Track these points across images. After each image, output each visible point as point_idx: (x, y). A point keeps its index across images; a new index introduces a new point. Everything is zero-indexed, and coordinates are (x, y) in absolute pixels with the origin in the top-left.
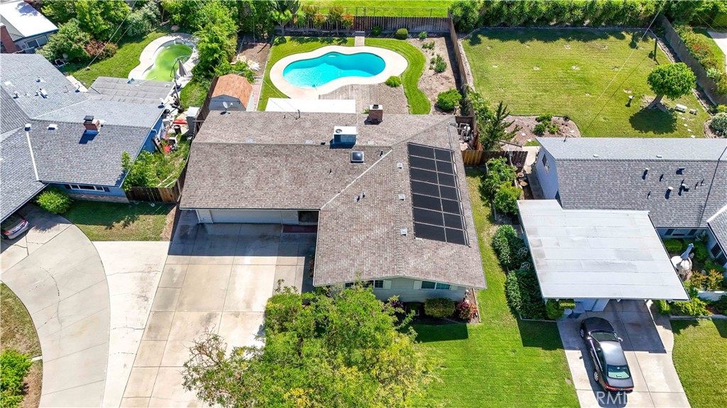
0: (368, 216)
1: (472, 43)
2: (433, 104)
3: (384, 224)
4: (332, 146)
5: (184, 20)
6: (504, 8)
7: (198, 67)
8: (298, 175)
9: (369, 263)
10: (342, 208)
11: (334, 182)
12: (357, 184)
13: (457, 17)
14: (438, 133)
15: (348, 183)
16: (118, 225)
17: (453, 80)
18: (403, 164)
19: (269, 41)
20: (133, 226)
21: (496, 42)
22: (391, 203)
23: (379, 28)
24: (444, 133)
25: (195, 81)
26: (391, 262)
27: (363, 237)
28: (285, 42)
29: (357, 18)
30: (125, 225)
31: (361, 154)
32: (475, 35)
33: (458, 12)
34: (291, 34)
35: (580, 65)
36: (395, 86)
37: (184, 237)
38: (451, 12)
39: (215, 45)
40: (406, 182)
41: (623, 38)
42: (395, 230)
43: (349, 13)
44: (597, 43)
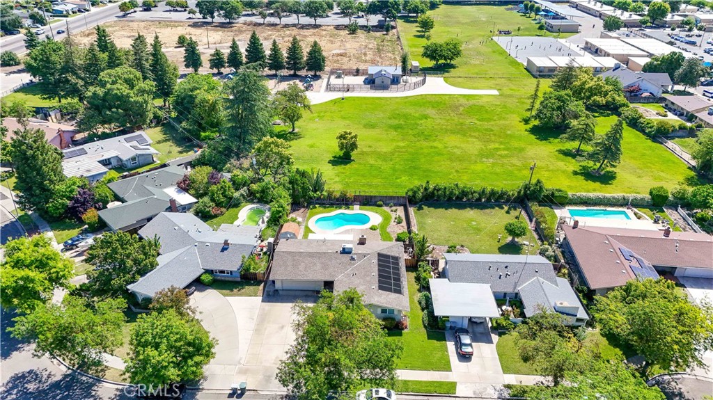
0: (357, 282)
1: (418, 210)
2: (394, 239)
4: (341, 253)
5: (261, 197)
6: (435, 192)
7: (270, 220)
8: (325, 265)
10: (345, 280)
11: (342, 269)
12: (352, 270)
13: (409, 196)
14: (394, 249)
15: (348, 269)
16: (235, 290)
17: (406, 227)
18: (375, 261)
19: (307, 207)
20: (242, 291)
21: (432, 209)
22: (368, 276)
23: (367, 201)
24: (396, 249)
25: (268, 227)
28: (316, 208)
29: (355, 196)
30: (239, 291)
31: (355, 257)
32: (420, 206)
33: (410, 193)
34: (319, 204)
35: (475, 221)
36: (375, 230)
37: (268, 295)
38: (407, 193)
39: (281, 209)
40: (376, 268)
41: (503, 208)
42: (370, 287)
43: (351, 193)
44: (488, 211)
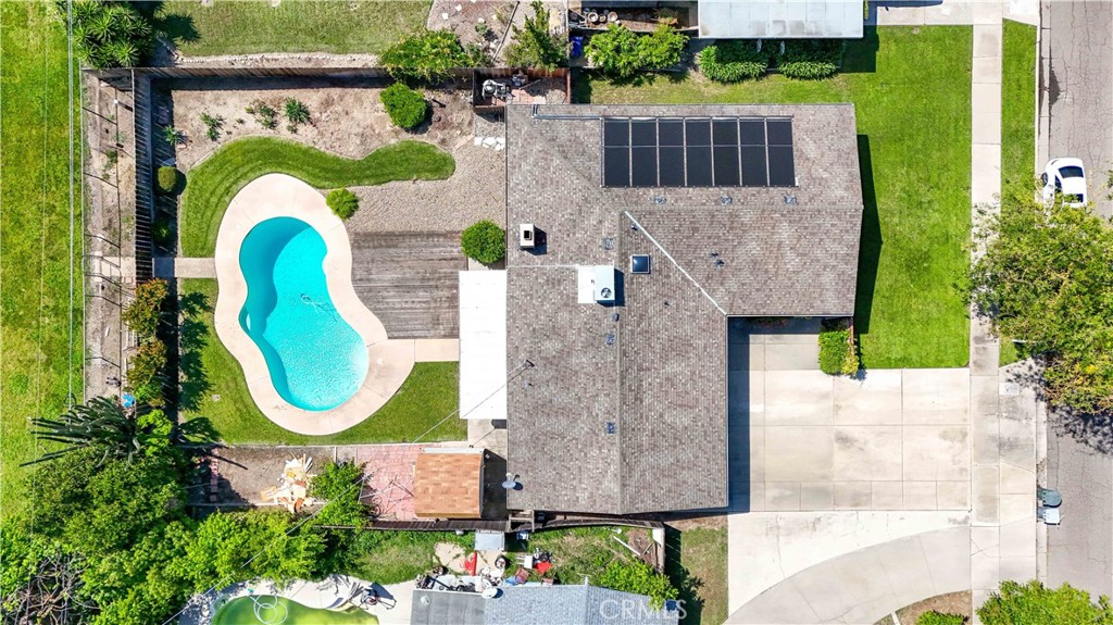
0: (754, 248)
3: (773, 228)
8: (673, 350)
9: (835, 247)
10: (732, 284)
11: (683, 298)
15: (684, 278)
19: (199, 452)
22: (737, 216)
26: (840, 219)
27: (790, 255)
36: (355, 201)
42: (788, 212)
